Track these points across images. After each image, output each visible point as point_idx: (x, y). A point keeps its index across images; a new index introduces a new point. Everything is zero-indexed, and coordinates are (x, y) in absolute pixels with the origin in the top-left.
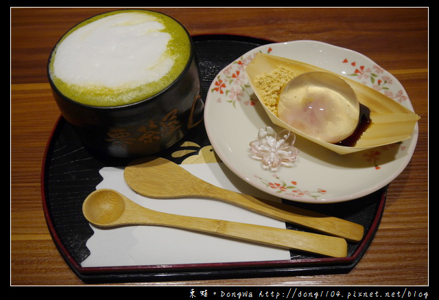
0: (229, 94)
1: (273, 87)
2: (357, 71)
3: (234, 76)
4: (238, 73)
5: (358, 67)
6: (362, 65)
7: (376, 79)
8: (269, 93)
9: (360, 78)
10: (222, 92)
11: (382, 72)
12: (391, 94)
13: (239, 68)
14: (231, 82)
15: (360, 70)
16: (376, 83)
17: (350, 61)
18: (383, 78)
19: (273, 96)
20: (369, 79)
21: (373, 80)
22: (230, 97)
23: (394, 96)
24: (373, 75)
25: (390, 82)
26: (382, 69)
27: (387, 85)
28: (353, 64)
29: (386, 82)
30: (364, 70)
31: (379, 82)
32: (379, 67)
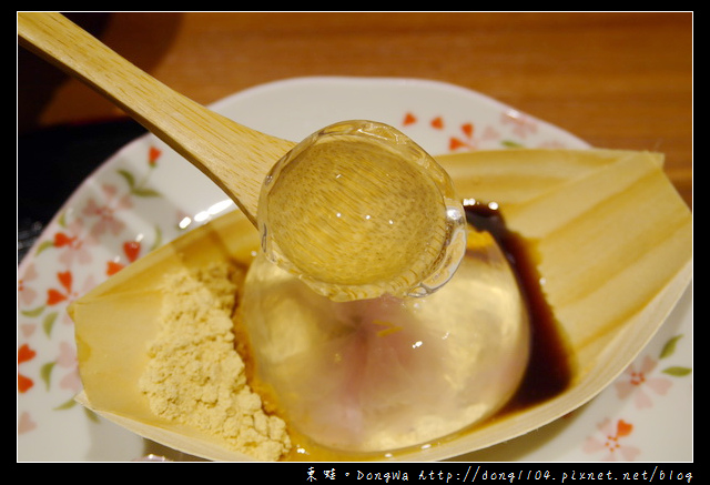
0: (58, 374)
2: (455, 144)
3: (54, 297)
4: (66, 279)
5: (453, 129)
6: (464, 122)
11: (533, 130)
13: (63, 259)
14: (48, 326)
15: (463, 137)
17: (424, 118)
22: (65, 384)
28: (437, 124)
30: (478, 132)
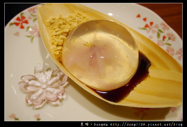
1: (63, 28)
2: (147, 26)
5: (148, 22)
6: (152, 21)
7: (162, 35)
8: (57, 33)
9: (148, 32)
10: (22, 27)
11: (168, 29)
12: (173, 50)
14: (35, 20)
15: (149, 25)
16: (161, 38)
17: (142, 17)
18: (168, 34)
19: (61, 36)
20: (156, 34)
21: (159, 35)
22: (30, 32)
23: (175, 52)
24: (160, 31)
25: (174, 40)
26: (168, 26)
27: (170, 42)
28: (145, 20)
29: (169, 39)
30: (153, 25)
31: (164, 38)
32: (166, 24)
